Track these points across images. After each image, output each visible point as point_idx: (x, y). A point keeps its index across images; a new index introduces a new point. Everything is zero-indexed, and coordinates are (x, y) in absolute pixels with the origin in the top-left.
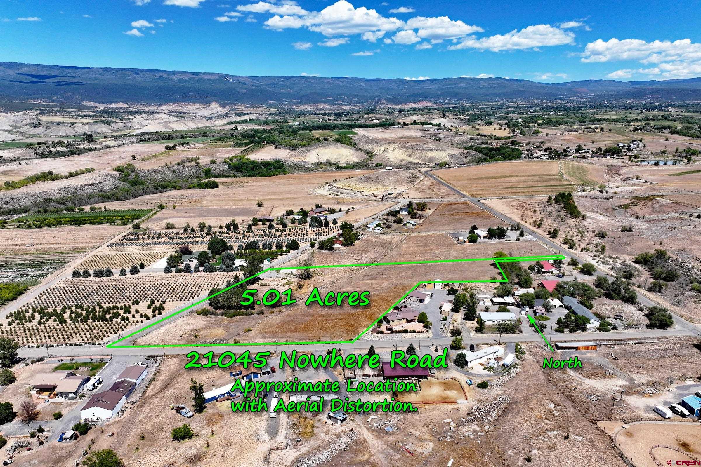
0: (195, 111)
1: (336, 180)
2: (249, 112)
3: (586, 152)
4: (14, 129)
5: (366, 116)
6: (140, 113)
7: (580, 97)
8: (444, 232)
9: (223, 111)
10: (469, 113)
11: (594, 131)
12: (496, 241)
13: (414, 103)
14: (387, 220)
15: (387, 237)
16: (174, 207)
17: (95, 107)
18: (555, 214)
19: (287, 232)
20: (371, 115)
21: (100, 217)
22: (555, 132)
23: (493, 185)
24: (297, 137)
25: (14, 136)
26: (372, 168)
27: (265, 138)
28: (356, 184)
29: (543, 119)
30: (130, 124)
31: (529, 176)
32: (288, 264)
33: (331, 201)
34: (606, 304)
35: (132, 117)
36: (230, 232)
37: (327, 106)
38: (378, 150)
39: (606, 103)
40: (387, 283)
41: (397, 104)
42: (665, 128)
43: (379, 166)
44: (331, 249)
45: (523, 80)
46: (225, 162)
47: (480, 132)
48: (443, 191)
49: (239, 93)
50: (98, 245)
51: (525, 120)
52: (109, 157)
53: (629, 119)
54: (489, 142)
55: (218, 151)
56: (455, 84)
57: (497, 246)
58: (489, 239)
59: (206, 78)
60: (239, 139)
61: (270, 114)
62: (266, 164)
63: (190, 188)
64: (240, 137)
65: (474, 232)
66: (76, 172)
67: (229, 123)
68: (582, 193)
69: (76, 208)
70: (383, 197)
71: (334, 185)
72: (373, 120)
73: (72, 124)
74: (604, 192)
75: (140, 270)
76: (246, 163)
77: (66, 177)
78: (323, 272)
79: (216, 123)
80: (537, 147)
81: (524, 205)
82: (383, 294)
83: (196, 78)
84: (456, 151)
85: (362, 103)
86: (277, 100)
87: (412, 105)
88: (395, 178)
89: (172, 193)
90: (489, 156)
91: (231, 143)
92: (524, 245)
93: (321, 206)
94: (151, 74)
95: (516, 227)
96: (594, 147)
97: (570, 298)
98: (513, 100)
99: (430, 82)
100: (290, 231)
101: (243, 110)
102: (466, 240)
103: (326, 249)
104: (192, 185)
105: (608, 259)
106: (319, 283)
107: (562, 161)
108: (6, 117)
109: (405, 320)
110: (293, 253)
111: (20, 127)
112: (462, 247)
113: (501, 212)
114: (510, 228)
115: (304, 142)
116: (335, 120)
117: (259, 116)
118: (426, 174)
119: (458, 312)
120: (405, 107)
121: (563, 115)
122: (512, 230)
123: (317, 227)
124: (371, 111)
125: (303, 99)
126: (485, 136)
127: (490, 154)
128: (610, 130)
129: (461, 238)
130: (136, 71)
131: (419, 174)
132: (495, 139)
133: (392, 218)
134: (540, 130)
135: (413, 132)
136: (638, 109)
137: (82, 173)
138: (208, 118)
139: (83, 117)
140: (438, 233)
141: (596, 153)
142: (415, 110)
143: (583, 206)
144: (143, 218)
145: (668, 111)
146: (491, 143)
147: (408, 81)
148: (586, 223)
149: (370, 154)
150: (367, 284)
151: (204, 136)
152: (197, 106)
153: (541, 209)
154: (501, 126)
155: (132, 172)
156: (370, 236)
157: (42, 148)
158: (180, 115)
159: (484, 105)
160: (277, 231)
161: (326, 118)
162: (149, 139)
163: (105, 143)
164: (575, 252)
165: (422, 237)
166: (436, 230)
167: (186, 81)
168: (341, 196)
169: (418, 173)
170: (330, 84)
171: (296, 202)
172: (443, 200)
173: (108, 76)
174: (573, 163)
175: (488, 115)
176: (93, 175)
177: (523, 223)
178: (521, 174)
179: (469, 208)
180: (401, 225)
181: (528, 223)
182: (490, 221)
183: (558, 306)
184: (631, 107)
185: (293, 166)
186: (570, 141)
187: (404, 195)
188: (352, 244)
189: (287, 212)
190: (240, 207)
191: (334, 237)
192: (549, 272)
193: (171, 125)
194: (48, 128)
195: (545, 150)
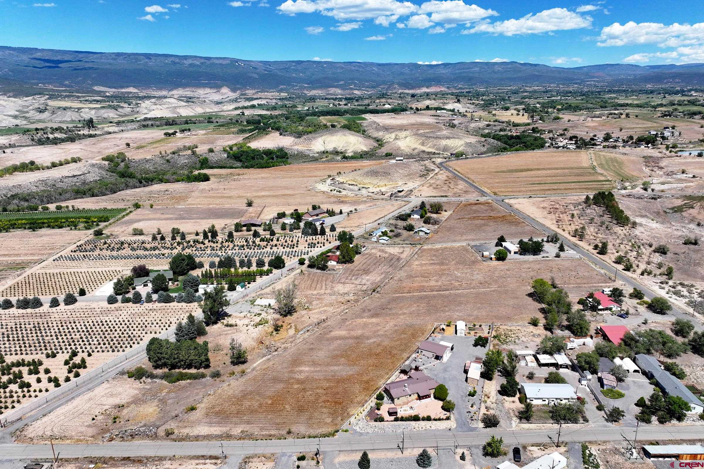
0: (206, 96)
1: (340, 173)
2: (259, 97)
3: (616, 141)
4: (21, 114)
5: (378, 101)
6: (149, 97)
7: (597, 81)
8: (464, 244)
9: (233, 95)
10: (484, 97)
11: (620, 117)
12: (530, 258)
13: (427, 87)
14: (396, 226)
15: (394, 250)
16: (152, 206)
17: (105, 92)
18: (597, 219)
19: (275, 242)
20: (383, 100)
21: (62, 218)
22: (576, 118)
23: (517, 180)
24: (303, 123)
25: (17, 122)
26: (381, 158)
27: (270, 124)
28: (362, 178)
29: (562, 103)
30: (138, 109)
31: (557, 169)
32: (268, 290)
33: (333, 199)
34: (697, 366)
35: (140, 102)
36: (206, 242)
37: (339, 91)
38: (389, 137)
39: (624, 87)
40: (392, 323)
41: (409, 89)
42: (695, 114)
43: (389, 155)
44: (324, 268)
45: (538, 65)
46: (225, 150)
47: (497, 118)
48: (460, 187)
49: (251, 77)
50: (44, 257)
51: (543, 105)
52: (103, 145)
53: (653, 104)
54: (508, 129)
55: (219, 138)
56: (468, 68)
57: (532, 265)
58: (521, 254)
59: (217, 62)
60: (244, 126)
61: (280, 99)
62: (268, 153)
63: (179, 181)
64: (245, 123)
65: (502, 246)
66: (60, 161)
67: (236, 109)
68: (623, 192)
69: (40, 207)
70: (392, 195)
71: (338, 179)
72: (384, 105)
73: (79, 109)
74: (649, 190)
75: (79, 298)
76: (247, 152)
77: (48, 168)
78: (311, 303)
79: (225, 108)
80: (561, 135)
81: (558, 206)
82: (386, 343)
83: (208, 62)
84: (473, 140)
85: (375, 87)
86: (289, 85)
87: (425, 90)
88: (405, 172)
89: (156, 187)
90: (509, 145)
91: (235, 130)
92: (567, 264)
93: (319, 207)
94: (162, 59)
95: (554, 239)
96: (624, 135)
97: (647, 356)
98: (528, 85)
99: (443, 67)
100: (278, 240)
101: (254, 94)
102: (493, 256)
103: (318, 268)
104: (180, 178)
105: (679, 288)
106: (302, 322)
107: (591, 151)
108: (14, 102)
109: (416, 396)
110: (276, 272)
111: (27, 112)
112: (489, 266)
113: (532, 216)
114: (545, 239)
115: (310, 129)
116: (345, 105)
117: (269, 101)
118: (441, 166)
119: (490, 379)
120: (418, 91)
121: (582, 100)
122: (548, 241)
123: (311, 235)
124: (382, 96)
125: (315, 84)
126: (503, 122)
127: (509, 142)
128: (637, 116)
129: (486, 254)
130: (148, 56)
131: (432, 167)
132: (514, 126)
133: (401, 223)
134: (561, 116)
135: (426, 118)
136: (659, 94)
137: (67, 163)
138: (218, 103)
139: (91, 102)
140: (457, 245)
141: (627, 142)
142: (427, 95)
143: (629, 208)
144: (111, 221)
145: (691, 95)
146: (510, 130)
147: (420, 65)
148: (637, 231)
149: (380, 142)
150: (365, 325)
151: (209, 122)
152: (208, 90)
153: (578, 212)
154: (519, 111)
155: (122, 161)
156: (374, 248)
157: (39, 134)
158: (189, 100)
159: (499, 89)
160: (262, 240)
161: (337, 102)
162: (152, 125)
163: (106, 129)
164: (634, 276)
165: (437, 250)
166: (455, 241)
167: (198, 65)
168: (344, 193)
169: (432, 165)
170: (342, 68)
171: (291, 200)
172: (462, 199)
173: (120, 60)
174: (603, 153)
175: (504, 100)
176: (79, 164)
177: (559, 231)
178: (548, 167)
179: (492, 210)
180: (412, 232)
181: (567, 232)
182: (519, 229)
183: (631, 370)
184: (652, 92)
185: (297, 155)
186: (594, 128)
187: (416, 192)
188: (350, 261)
189: (278, 214)
190: (227, 206)
191: (330, 251)
192: (606, 309)
193: (178, 110)
194: (53, 113)
195: (571, 139)
